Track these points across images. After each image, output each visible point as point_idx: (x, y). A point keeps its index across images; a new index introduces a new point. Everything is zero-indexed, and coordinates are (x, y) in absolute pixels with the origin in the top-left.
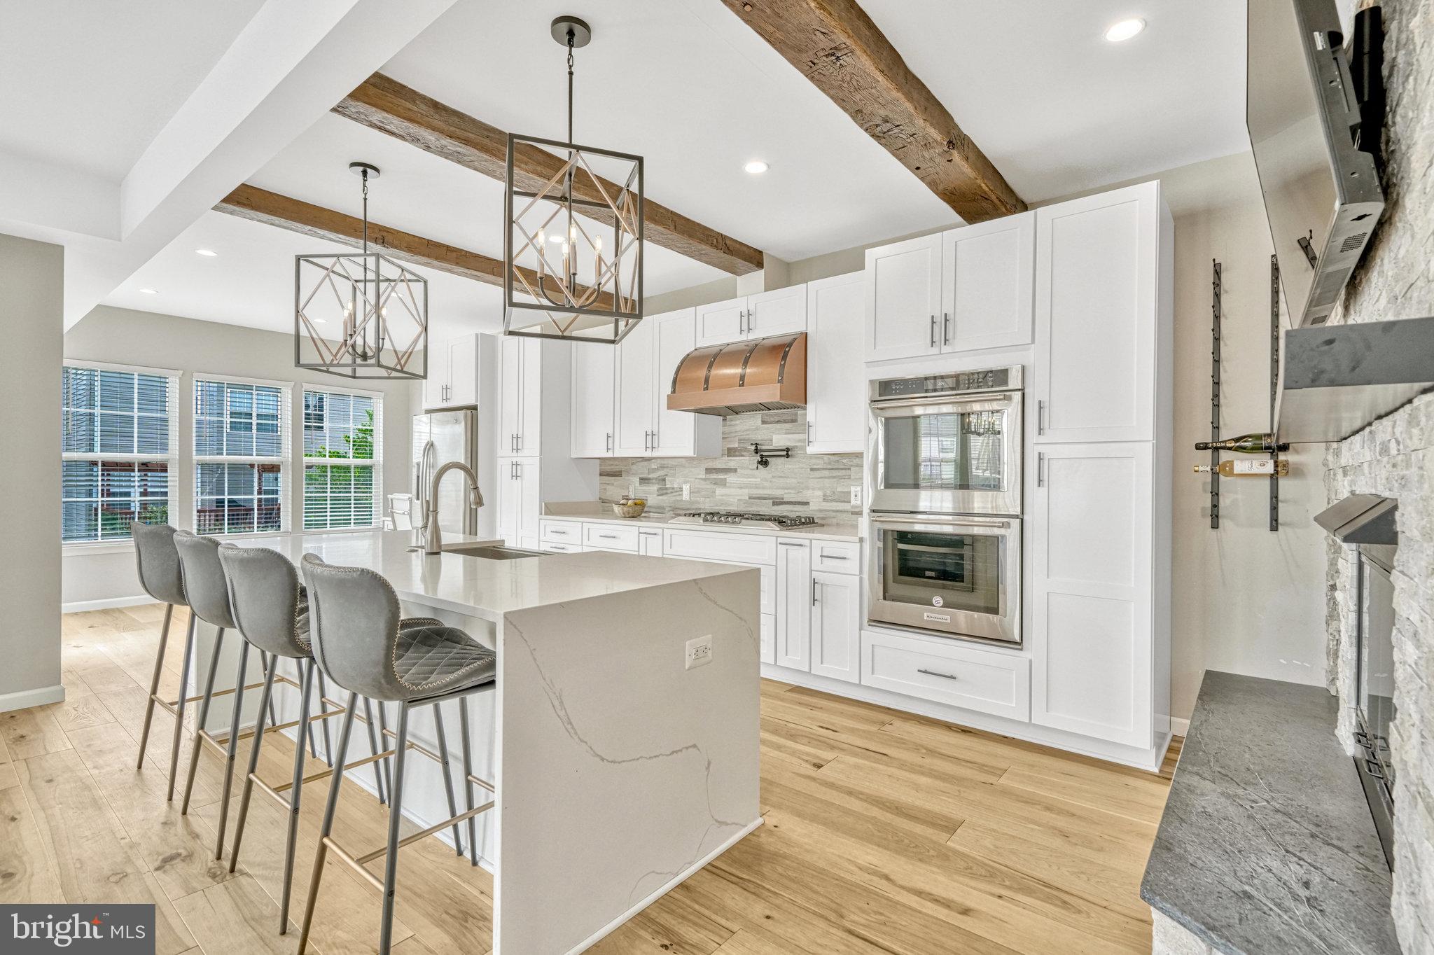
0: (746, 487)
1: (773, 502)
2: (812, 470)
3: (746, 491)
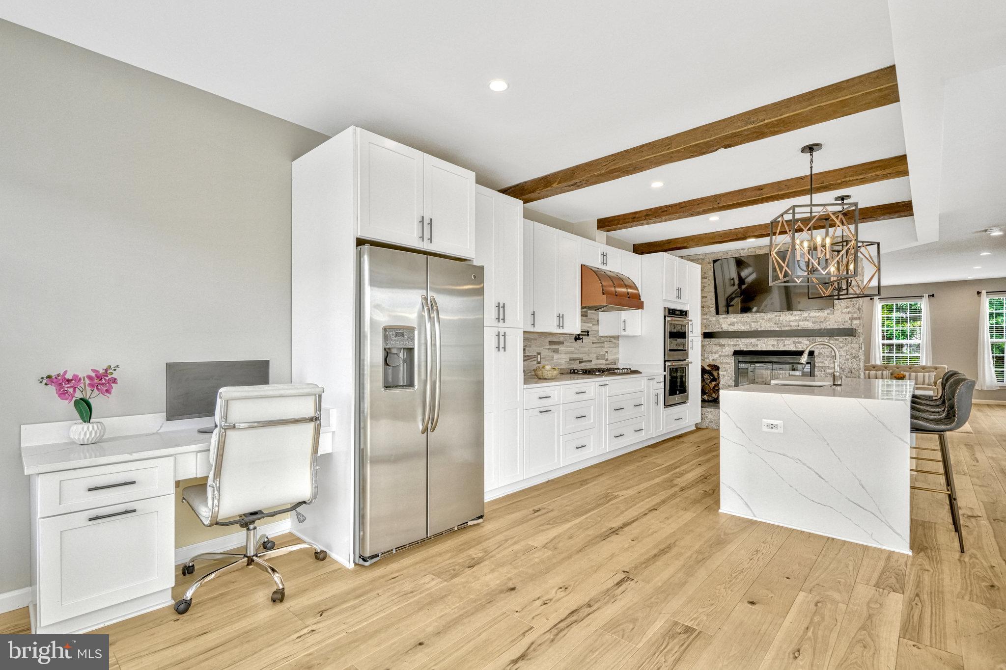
0: (568, 354)
1: (579, 362)
2: (593, 343)
3: (568, 356)
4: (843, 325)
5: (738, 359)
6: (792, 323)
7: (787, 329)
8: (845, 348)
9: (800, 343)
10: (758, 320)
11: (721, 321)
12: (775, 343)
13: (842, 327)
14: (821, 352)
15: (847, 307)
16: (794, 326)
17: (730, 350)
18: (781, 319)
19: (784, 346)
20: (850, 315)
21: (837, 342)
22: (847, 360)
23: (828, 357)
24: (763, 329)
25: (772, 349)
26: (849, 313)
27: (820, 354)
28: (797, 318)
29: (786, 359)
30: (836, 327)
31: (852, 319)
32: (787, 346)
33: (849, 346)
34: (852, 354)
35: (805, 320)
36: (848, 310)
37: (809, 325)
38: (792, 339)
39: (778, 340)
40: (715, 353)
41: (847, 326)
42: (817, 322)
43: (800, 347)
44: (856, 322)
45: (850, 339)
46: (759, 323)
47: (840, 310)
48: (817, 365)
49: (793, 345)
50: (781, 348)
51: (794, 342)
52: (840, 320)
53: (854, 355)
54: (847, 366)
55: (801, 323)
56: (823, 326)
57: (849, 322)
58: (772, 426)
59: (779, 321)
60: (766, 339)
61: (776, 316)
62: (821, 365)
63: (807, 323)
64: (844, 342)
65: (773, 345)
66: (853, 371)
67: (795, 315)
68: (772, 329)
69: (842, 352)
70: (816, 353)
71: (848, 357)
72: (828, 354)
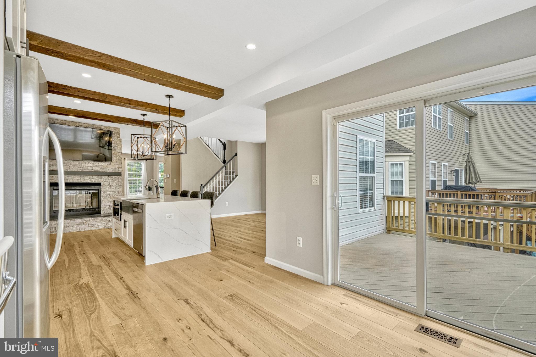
4: (115, 170)
5: (53, 188)
6: (89, 168)
7: (86, 171)
8: (116, 182)
9: (93, 178)
10: (68, 164)
12: (79, 178)
13: (114, 171)
15: (117, 162)
16: (90, 169)
18: (82, 165)
19: (84, 180)
20: (118, 166)
21: (112, 178)
22: (117, 187)
23: (108, 186)
24: (71, 170)
25: (76, 182)
26: (117, 165)
27: (104, 184)
28: (92, 165)
29: (85, 187)
30: (111, 171)
31: (119, 168)
32: (86, 180)
33: (118, 181)
35: (96, 166)
36: (117, 163)
37: (98, 169)
38: (89, 176)
39: (80, 177)
41: (116, 171)
42: (102, 168)
43: (93, 181)
44: (120, 169)
45: (118, 177)
46: (68, 167)
47: (113, 163)
48: (102, 190)
49: (90, 180)
50: (83, 181)
51: (90, 178)
52: (113, 168)
53: (119, 185)
54: (116, 190)
55: (94, 168)
56: (105, 170)
57: (118, 169)
58: (170, 217)
59: (81, 166)
60: (73, 176)
61: (79, 163)
62: (104, 190)
63: (97, 168)
64: (115, 179)
65: (78, 180)
66: (119, 192)
67: (91, 164)
68: (77, 170)
69: (114, 183)
70: (102, 184)
71: (117, 186)
72: (108, 184)
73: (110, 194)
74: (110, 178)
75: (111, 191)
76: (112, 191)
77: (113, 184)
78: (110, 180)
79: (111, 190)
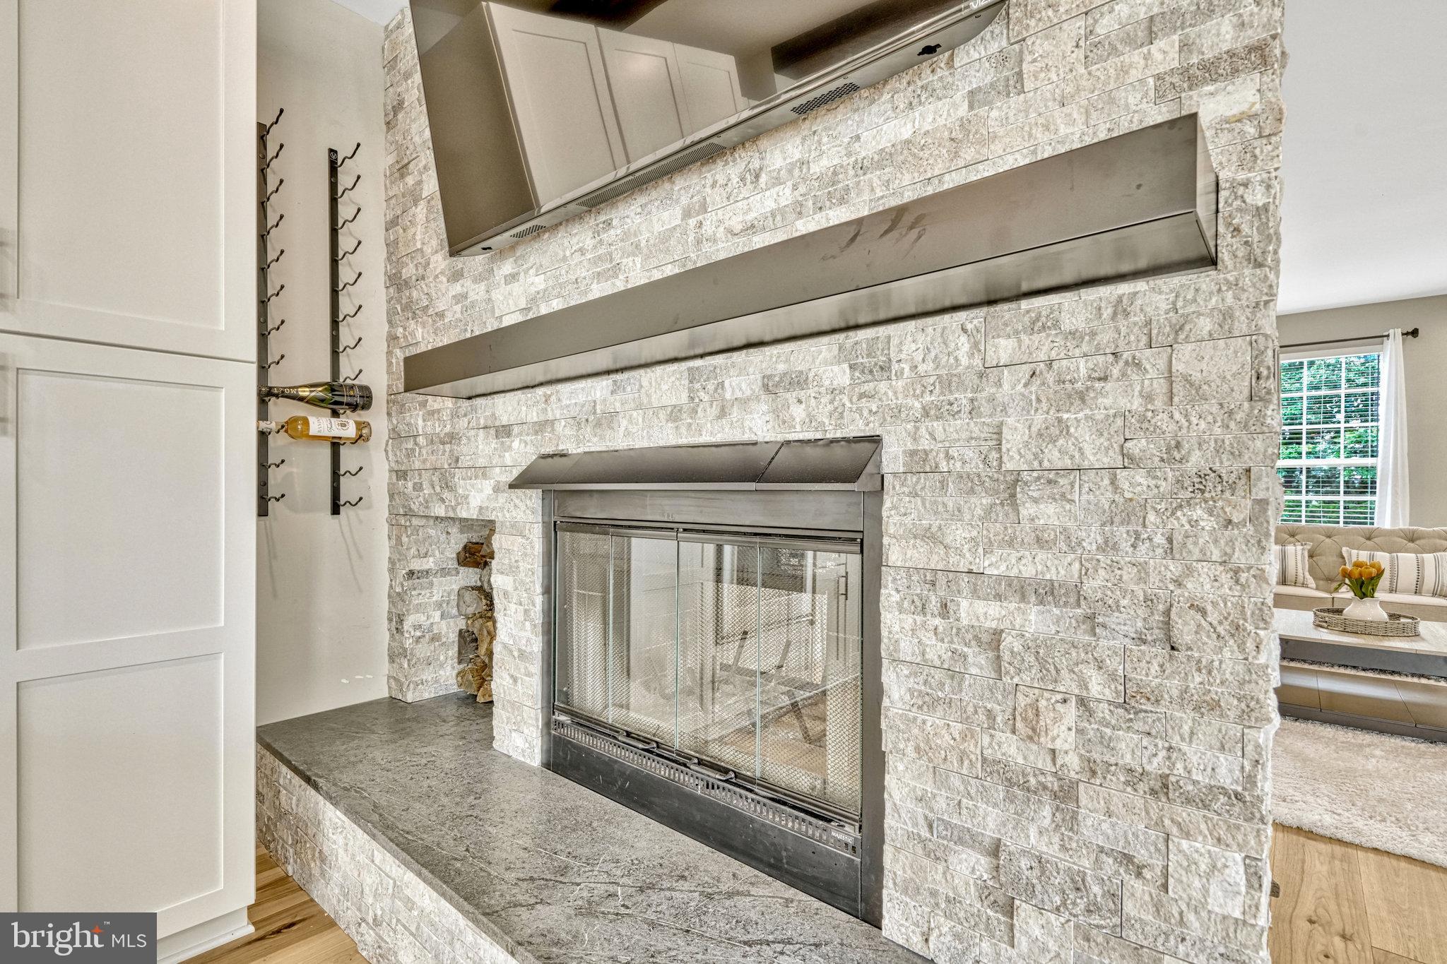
5: (553, 508)
8: (1113, 398)
11: (497, 295)
14: (925, 444)
17: (521, 454)
21: (1042, 344)
22: (1131, 512)
23: (970, 484)
27: (919, 462)
33: (1154, 379)
34: (1174, 451)
40: (483, 471)
53: (1196, 461)
54: (1129, 574)
64: (1105, 337)
65: (675, 414)
66: (1184, 630)
69: (1084, 434)
70: (892, 458)
71: (1136, 483)
72: (976, 466)
73: (995, 640)
74: (1004, 349)
75: (1021, 589)
76: (1047, 593)
77: (1053, 457)
78: (1011, 385)
79: (1029, 566)
